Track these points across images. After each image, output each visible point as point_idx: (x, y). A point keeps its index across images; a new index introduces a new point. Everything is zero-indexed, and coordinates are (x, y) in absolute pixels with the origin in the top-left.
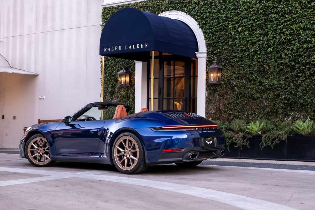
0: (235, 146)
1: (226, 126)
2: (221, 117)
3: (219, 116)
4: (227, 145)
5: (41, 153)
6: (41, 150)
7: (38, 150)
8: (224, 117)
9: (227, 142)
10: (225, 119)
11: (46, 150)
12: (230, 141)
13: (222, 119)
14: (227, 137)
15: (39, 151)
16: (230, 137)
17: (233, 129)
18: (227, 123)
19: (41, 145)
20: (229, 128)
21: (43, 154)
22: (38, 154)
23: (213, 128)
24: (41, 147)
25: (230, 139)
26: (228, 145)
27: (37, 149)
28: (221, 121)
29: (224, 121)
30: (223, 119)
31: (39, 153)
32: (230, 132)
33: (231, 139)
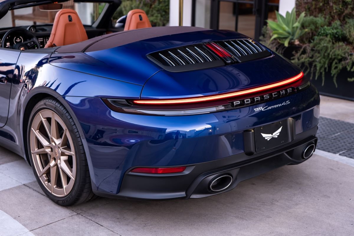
0: (349, 79)
1: (335, 31)
2: (327, 6)
3: (323, 5)
4: (332, 75)
8: (332, 7)
9: (333, 68)
10: (334, 13)
12: (340, 67)
13: (328, 12)
14: (333, 57)
16: (340, 57)
17: (349, 39)
18: (337, 23)
20: (342, 34)
23: (286, 91)
25: (340, 61)
26: (334, 75)
28: (325, 15)
29: (332, 16)
30: (331, 12)
32: (342, 46)
33: (343, 62)
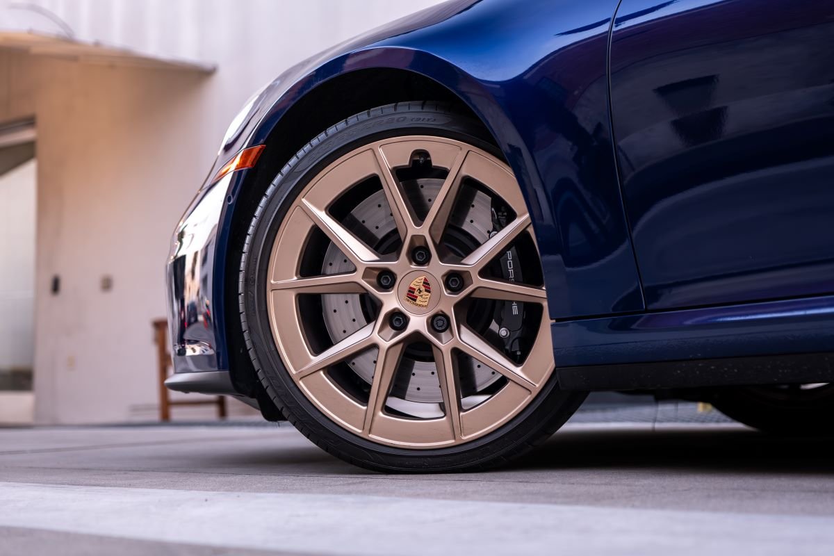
5: (418, 323)
6: (417, 283)
7: (386, 279)
11: (479, 282)
15: (391, 302)
19: (423, 230)
21: (448, 326)
22: (389, 331)
24: (419, 255)
27: (368, 271)
31: (397, 320)
